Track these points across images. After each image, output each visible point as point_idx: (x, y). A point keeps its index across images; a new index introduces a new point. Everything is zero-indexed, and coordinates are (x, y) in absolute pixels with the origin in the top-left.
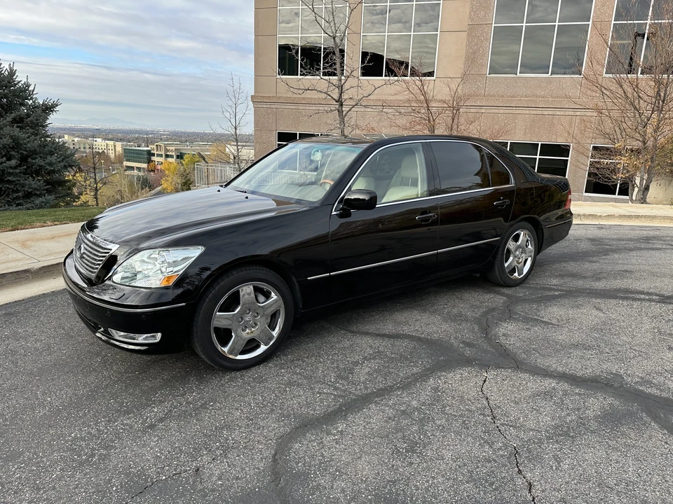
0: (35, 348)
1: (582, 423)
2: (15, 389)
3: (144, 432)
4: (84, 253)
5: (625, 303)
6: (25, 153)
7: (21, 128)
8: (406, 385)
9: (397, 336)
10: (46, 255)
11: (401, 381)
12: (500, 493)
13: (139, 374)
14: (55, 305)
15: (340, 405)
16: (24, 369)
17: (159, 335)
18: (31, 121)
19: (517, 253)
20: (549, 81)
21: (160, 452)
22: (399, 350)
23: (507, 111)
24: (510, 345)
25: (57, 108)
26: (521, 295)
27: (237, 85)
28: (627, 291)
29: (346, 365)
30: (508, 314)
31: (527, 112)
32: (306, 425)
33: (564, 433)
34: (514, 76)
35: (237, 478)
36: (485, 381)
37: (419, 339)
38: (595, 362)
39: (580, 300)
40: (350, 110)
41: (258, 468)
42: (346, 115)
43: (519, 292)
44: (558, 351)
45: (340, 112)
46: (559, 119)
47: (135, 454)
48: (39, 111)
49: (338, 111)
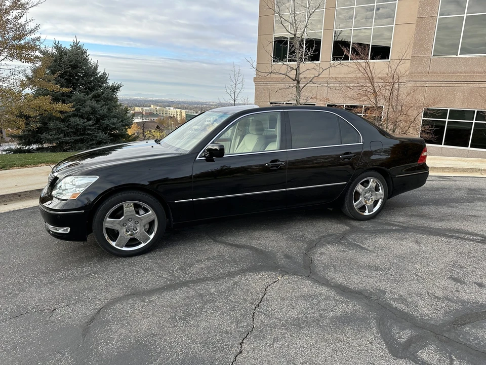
3: (45, 285)
5: (446, 240)
6: (98, 116)
7: (97, 101)
8: (217, 279)
11: (217, 275)
12: (215, 354)
13: (70, 253)
15: (165, 285)
16: (16, 243)
17: (69, 229)
18: (104, 97)
19: (367, 195)
21: (44, 297)
22: (235, 256)
24: (319, 260)
25: (121, 89)
27: (237, 71)
28: (458, 231)
29: (192, 261)
30: (339, 239)
31: (466, 85)
33: (298, 324)
34: (455, 56)
36: (275, 282)
37: (256, 250)
38: (373, 280)
39: (408, 235)
40: (305, 86)
41: (86, 314)
42: (302, 90)
43: (365, 225)
44: (352, 269)
47: (31, 296)
48: (109, 90)
49: (296, 87)
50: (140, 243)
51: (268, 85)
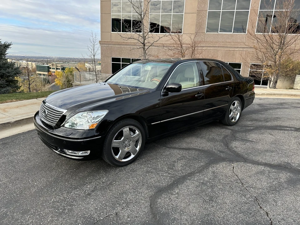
0: (22, 159)
1: (280, 184)
2: (18, 180)
3: (86, 197)
4: (47, 114)
5: (281, 132)
8: (200, 171)
9: (189, 149)
10: (17, 115)
11: (197, 169)
12: (255, 218)
13: (76, 170)
14: (26, 139)
15: (173, 181)
16: (19, 169)
17: (89, 152)
19: (234, 111)
20: (232, 35)
21: (96, 206)
22: (192, 155)
23: (214, 49)
24: (239, 151)
25: (11, 46)
26: (237, 129)
27: (94, 36)
28: (280, 126)
29: (170, 162)
30: (234, 138)
31: (223, 49)
32: (160, 191)
34: (217, 33)
35: (136, 217)
36: (233, 168)
37: (199, 150)
38: (277, 158)
39: (263, 131)
40: (148, 48)
41: (145, 212)
42: (146, 50)
43: (236, 128)
44: (260, 153)
45: (144, 49)
46: (236, 52)
47: (85, 208)
48: (2, 48)
49: (143, 48)
50: (130, 155)
51: (110, 46)
